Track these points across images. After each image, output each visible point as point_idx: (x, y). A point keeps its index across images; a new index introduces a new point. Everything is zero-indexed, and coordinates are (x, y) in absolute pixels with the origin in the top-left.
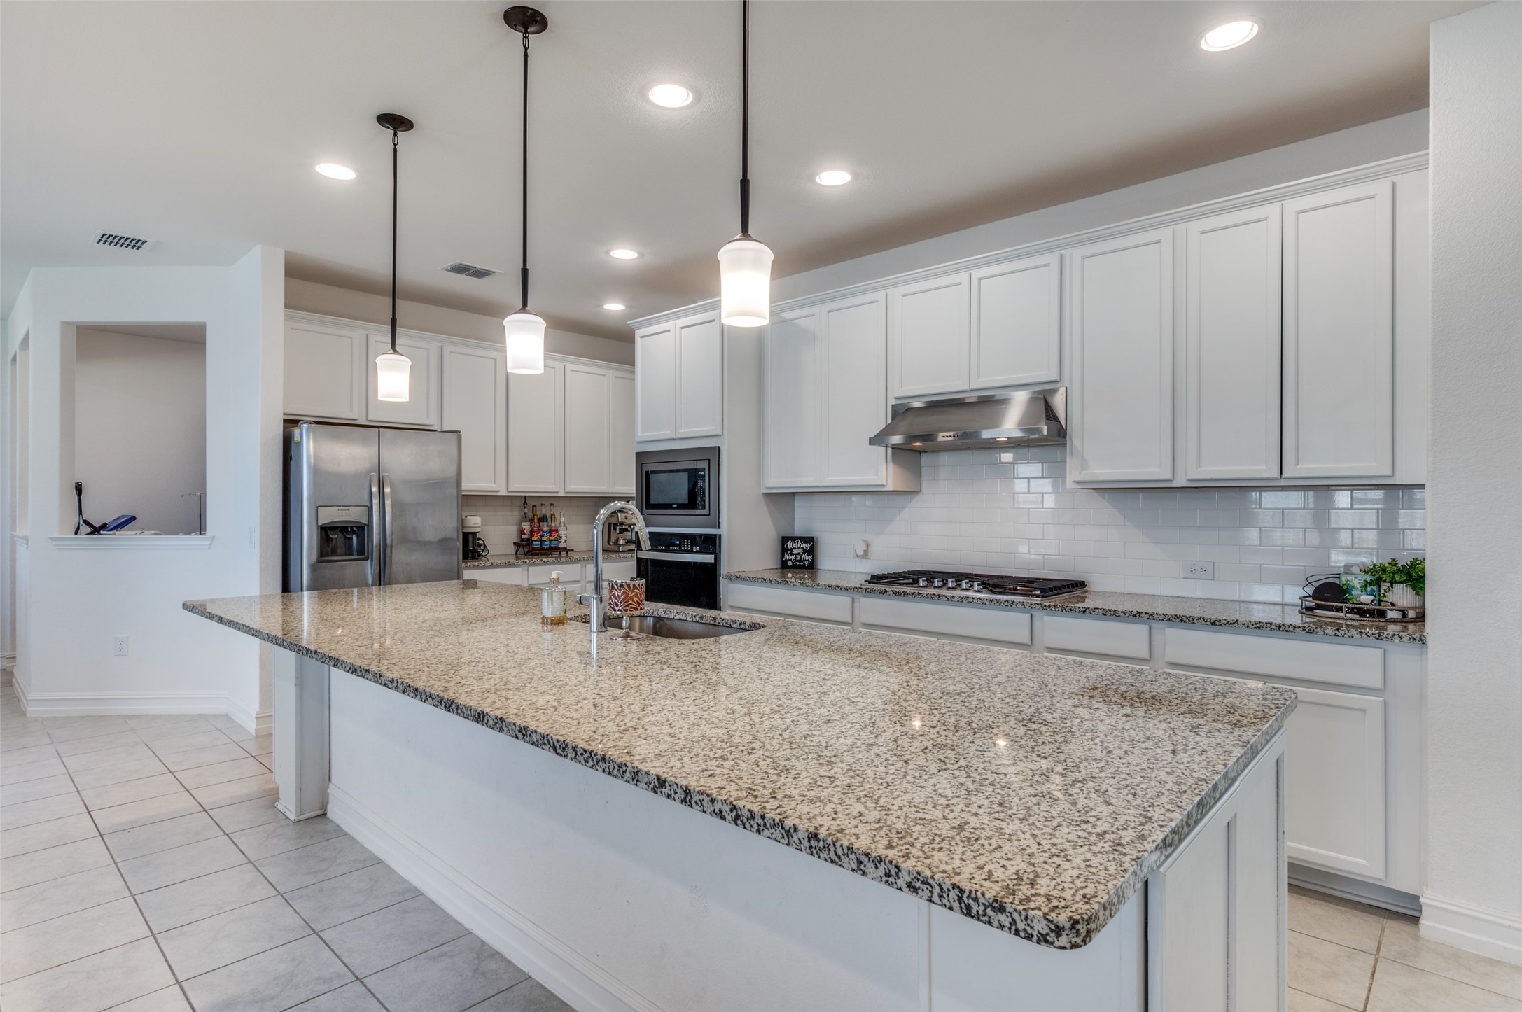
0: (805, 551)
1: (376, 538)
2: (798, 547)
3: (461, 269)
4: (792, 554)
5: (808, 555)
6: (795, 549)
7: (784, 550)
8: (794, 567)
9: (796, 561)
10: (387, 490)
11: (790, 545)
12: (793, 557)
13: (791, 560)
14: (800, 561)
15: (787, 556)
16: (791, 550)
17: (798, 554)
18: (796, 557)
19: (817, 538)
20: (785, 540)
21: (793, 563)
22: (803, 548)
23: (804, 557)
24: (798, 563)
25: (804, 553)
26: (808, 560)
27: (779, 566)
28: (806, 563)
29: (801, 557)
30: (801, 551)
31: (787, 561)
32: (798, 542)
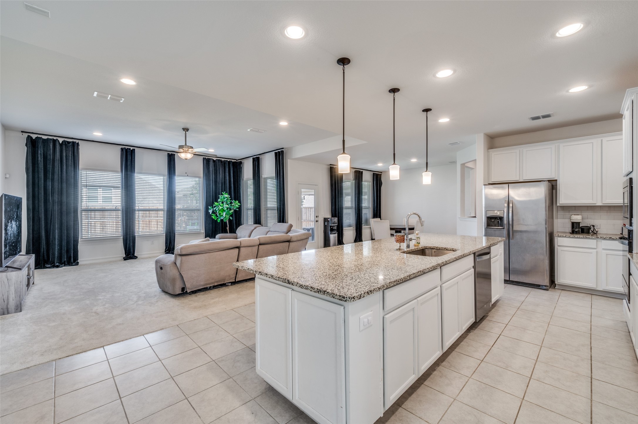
1: (505, 222)
3: (536, 118)
10: (511, 205)
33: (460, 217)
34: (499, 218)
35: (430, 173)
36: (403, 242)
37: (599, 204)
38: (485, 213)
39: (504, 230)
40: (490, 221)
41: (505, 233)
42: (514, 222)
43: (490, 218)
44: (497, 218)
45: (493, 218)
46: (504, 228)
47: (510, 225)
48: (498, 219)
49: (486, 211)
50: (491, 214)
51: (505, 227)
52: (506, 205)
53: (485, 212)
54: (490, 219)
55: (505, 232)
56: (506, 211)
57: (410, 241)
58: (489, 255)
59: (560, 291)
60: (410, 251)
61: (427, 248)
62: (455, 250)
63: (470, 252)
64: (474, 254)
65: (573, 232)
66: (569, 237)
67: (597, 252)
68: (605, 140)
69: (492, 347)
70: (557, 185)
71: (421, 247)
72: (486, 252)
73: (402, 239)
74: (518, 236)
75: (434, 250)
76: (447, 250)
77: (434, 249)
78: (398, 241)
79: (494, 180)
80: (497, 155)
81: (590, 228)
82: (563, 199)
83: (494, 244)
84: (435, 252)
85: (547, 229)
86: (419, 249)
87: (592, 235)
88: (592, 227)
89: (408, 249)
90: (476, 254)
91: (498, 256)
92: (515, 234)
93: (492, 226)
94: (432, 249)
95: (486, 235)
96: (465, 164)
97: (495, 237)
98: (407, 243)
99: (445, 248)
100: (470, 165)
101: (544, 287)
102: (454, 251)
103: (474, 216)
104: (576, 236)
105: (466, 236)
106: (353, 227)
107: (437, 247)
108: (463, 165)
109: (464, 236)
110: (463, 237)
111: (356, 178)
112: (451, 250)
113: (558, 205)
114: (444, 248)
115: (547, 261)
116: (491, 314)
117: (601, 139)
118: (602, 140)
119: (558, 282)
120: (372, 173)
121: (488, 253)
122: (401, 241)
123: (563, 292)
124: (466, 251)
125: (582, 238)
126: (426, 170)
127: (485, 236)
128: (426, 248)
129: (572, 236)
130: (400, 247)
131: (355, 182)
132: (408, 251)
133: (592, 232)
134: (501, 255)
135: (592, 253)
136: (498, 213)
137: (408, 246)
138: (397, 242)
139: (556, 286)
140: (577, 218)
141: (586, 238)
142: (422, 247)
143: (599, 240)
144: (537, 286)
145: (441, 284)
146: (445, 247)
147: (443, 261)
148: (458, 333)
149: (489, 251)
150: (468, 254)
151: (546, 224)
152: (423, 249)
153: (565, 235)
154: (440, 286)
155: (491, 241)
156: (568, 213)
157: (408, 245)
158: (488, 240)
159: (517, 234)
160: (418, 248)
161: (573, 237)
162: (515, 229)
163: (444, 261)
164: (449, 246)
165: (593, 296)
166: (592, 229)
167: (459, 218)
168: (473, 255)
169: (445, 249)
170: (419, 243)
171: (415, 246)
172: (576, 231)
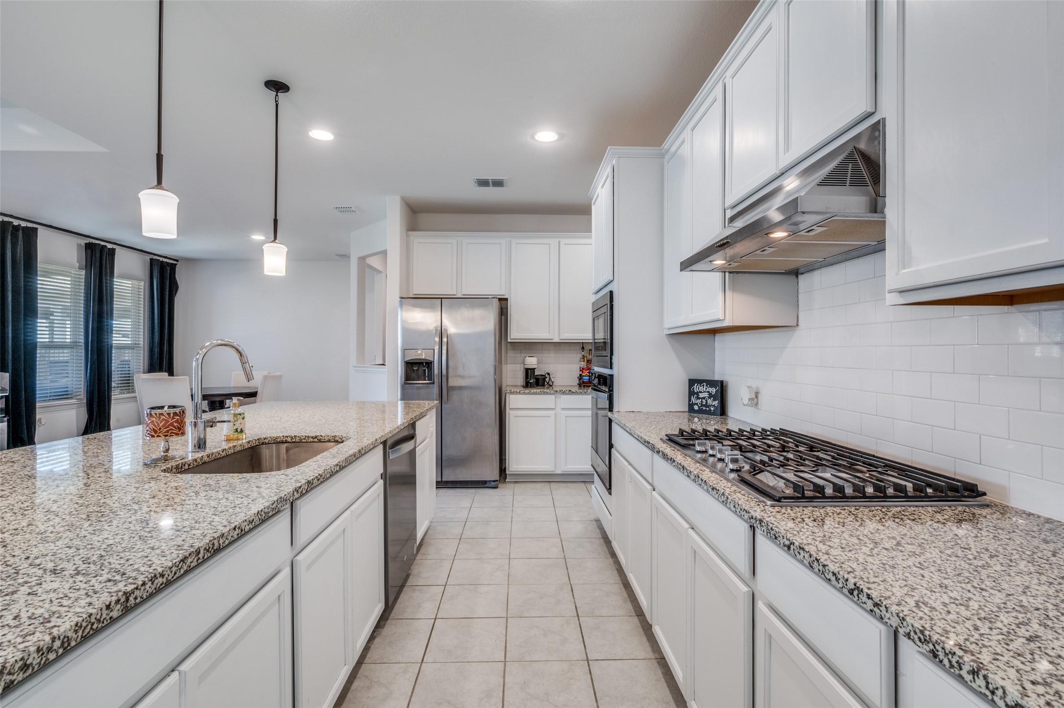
0: (710, 396)
1: (436, 371)
2: (704, 391)
3: (483, 183)
4: (698, 398)
5: (714, 400)
6: (701, 392)
7: (691, 393)
8: (700, 411)
9: (702, 405)
10: (445, 340)
11: (696, 388)
12: (699, 401)
13: (697, 404)
14: (706, 405)
15: (693, 400)
16: (697, 393)
17: (704, 398)
18: (702, 401)
19: (727, 382)
20: (692, 382)
21: (699, 407)
22: (708, 392)
23: (710, 401)
24: (704, 408)
25: (709, 398)
26: (714, 406)
27: (687, 410)
28: (712, 409)
29: (707, 401)
30: (706, 395)
31: (693, 404)
32: (703, 385)
33: (355, 365)
34: (426, 363)
35: (284, 249)
36: (177, 434)
37: (556, 340)
38: (402, 354)
39: (434, 387)
40: (410, 370)
41: (435, 392)
42: (450, 370)
43: (410, 363)
44: (423, 363)
45: (416, 363)
46: (433, 383)
47: (444, 377)
48: (424, 366)
49: (404, 350)
50: (412, 356)
51: (436, 380)
52: (437, 339)
53: (402, 350)
54: (410, 365)
55: (435, 389)
56: (436, 351)
57: (208, 429)
58: (413, 441)
59: (512, 485)
60: (206, 459)
61: (266, 441)
62: (340, 440)
63: (376, 440)
64: (384, 443)
65: (527, 385)
66: (524, 393)
67: (555, 414)
68: (563, 241)
69: (421, 664)
70: (507, 308)
71: (247, 440)
72: (408, 435)
73: (172, 425)
74: (455, 396)
75: (285, 445)
76: (320, 441)
77: (286, 442)
78: (155, 432)
79: (417, 290)
80: (424, 243)
81: (544, 380)
82: (516, 333)
83: (422, 416)
84: (287, 450)
85: (497, 382)
86: (239, 448)
87: (547, 388)
88: (547, 376)
89: (199, 455)
90: (389, 443)
91: (427, 440)
92: (450, 393)
93: (414, 380)
94: (279, 443)
95: (404, 398)
96: (367, 259)
97: (421, 402)
98: (196, 435)
99: (316, 437)
100: (374, 262)
101: (493, 483)
102: (337, 442)
103: (382, 363)
104: (533, 390)
105: (367, 402)
106: (78, 397)
107: (295, 436)
108: (362, 259)
109: (364, 403)
110: (362, 405)
111: (89, 264)
112: (329, 441)
113: (509, 340)
114: (312, 437)
115: (496, 437)
116: (415, 570)
117: (559, 240)
118: (559, 242)
119: (510, 470)
120: (148, 258)
121: (411, 437)
122: (168, 431)
123: (517, 485)
124: (367, 441)
125: (538, 394)
126: (273, 239)
127: (402, 399)
128: (263, 444)
129: (527, 391)
130: (167, 450)
131: (86, 274)
132: (196, 460)
133: (548, 383)
134: (431, 436)
135: (550, 416)
136: (422, 355)
137: (201, 444)
138: (153, 436)
139: (506, 478)
140: (532, 362)
141: (545, 393)
142: (249, 442)
143: (558, 395)
144: (482, 484)
145: (292, 556)
146: (314, 435)
147: (299, 485)
148: (346, 667)
149: (413, 432)
150: (371, 447)
151: (495, 374)
152: (252, 448)
153: (518, 391)
154: (289, 564)
155: (415, 409)
156: (519, 355)
157: (199, 439)
158: (407, 408)
159: (455, 392)
160: (234, 446)
161: (528, 394)
162: (451, 383)
163: (304, 482)
164: (325, 431)
165: (552, 485)
166: (547, 380)
167: (354, 367)
168: (381, 447)
169: (316, 440)
170: (242, 431)
171: (228, 440)
172: (531, 383)
